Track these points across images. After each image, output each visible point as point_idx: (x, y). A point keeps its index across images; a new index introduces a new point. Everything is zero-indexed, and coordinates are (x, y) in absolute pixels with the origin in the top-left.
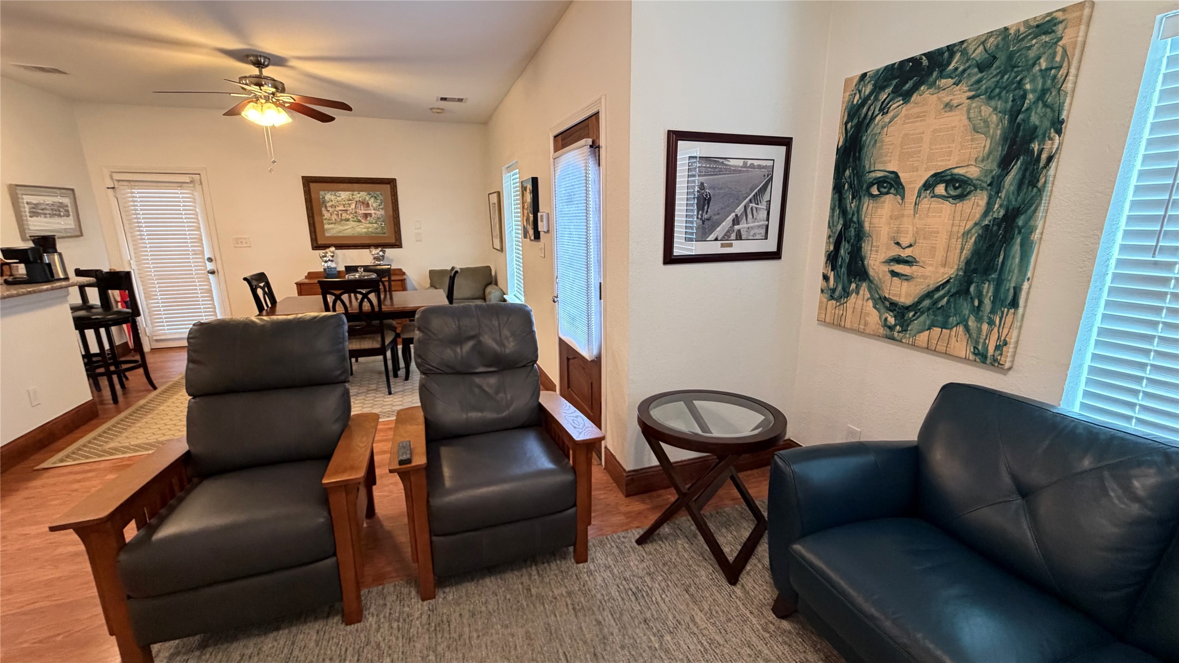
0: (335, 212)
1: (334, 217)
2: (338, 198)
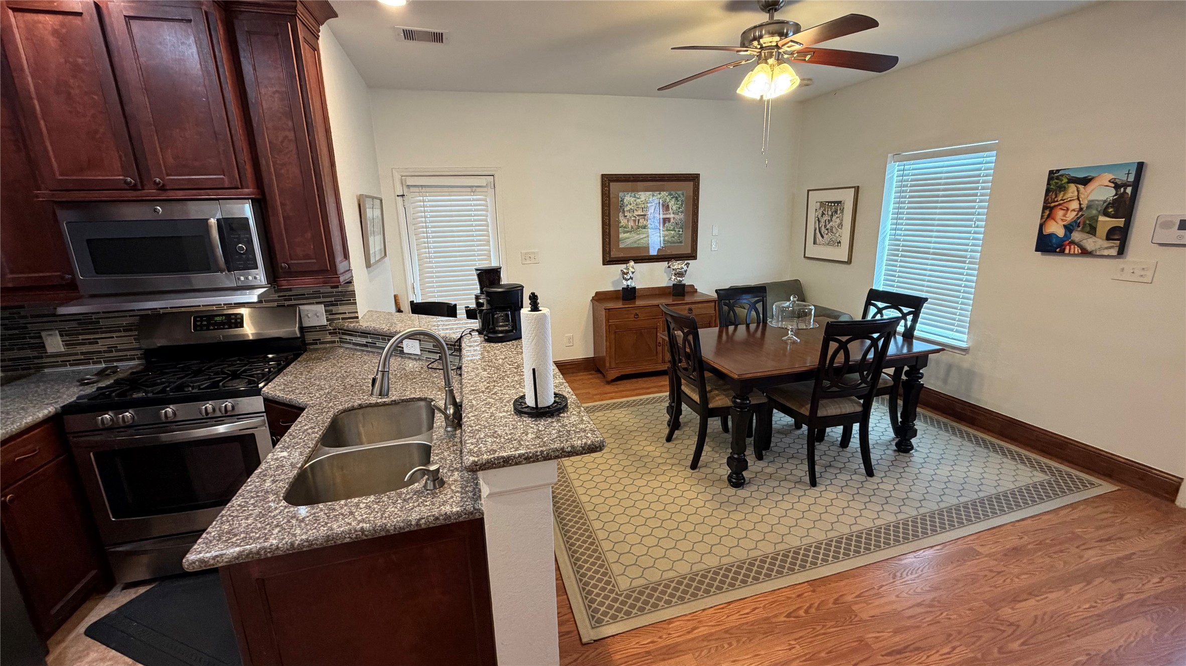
0: (633, 218)
1: (631, 224)
2: (638, 200)
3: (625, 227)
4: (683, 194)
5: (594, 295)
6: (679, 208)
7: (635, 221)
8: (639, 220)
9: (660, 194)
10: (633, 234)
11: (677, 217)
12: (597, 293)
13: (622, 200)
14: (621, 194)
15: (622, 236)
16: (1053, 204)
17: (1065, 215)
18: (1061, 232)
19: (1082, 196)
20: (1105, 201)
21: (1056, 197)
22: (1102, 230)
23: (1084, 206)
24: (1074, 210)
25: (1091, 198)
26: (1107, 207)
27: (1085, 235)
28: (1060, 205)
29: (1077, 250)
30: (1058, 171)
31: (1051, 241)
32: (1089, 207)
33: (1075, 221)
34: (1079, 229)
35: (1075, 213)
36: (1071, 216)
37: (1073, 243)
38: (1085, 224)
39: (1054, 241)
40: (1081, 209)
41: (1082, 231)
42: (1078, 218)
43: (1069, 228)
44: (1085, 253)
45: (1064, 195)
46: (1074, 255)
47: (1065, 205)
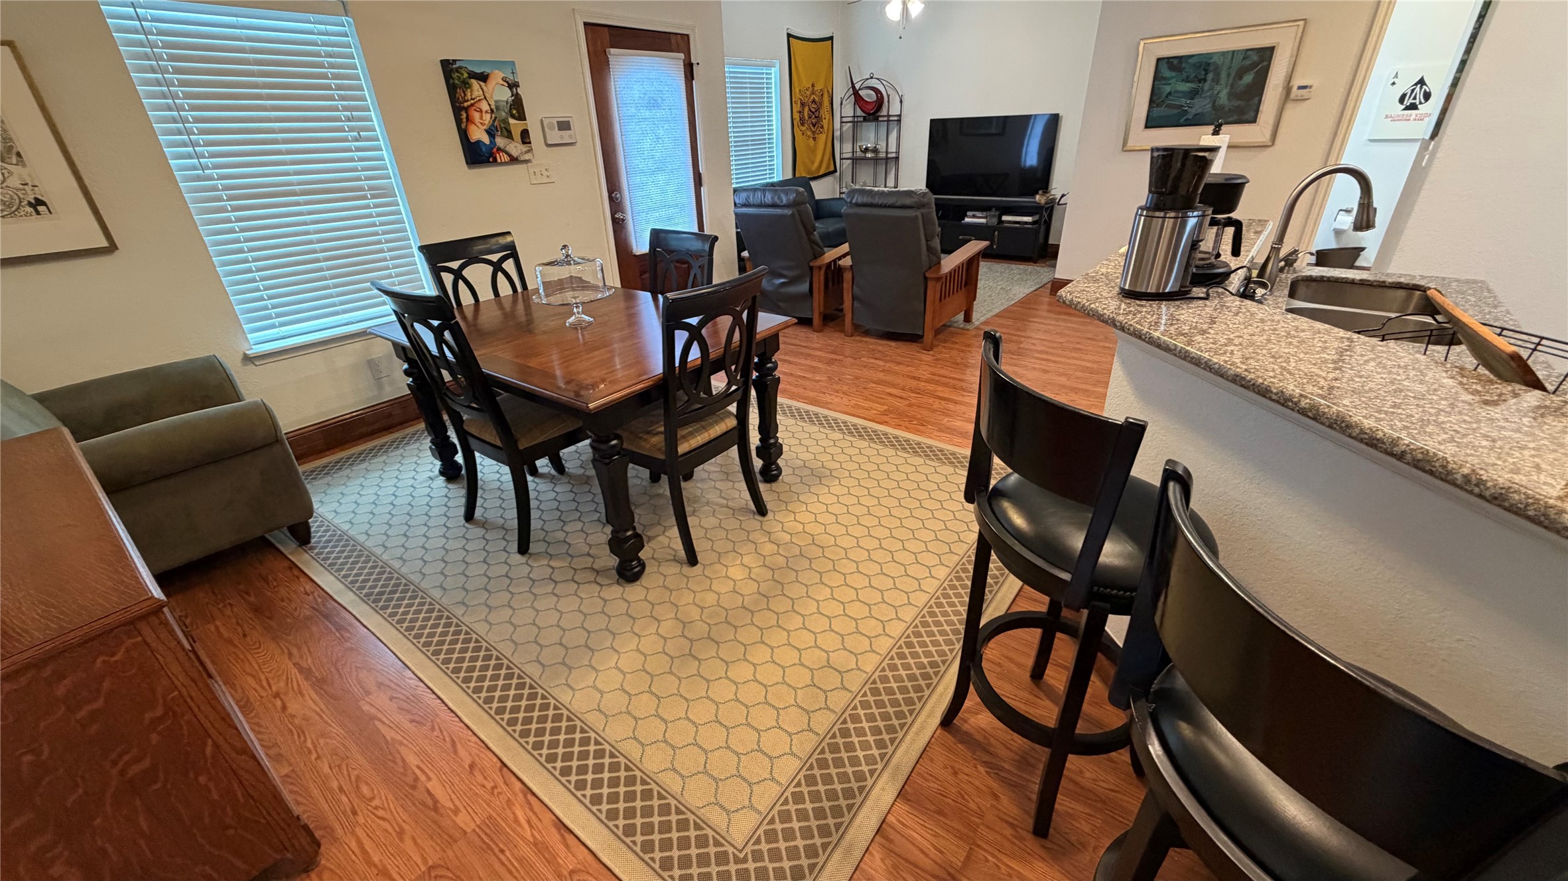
16: (466, 104)
17: (481, 118)
18: (486, 139)
19: (487, 96)
20: (507, 102)
21: (465, 95)
22: (516, 134)
23: (493, 107)
24: (486, 112)
25: (496, 98)
26: (511, 109)
27: (507, 141)
28: (472, 105)
29: (507, 158)
30: (455, 61)
31: (481, 150)
32: (497, 108)
33: (493, 125)
34: (499, 133)
35: (488, 116)
36: (487, 118)
37: (499, 150)
38: (501, 128)
39: (484, 149)
40: (492, 111)
41: (502, 135)
42: (494, 121)
43: (491, 133)
44: (514, 160)
45: (471, 92)
46: (505, 163)
47: (476, 105)
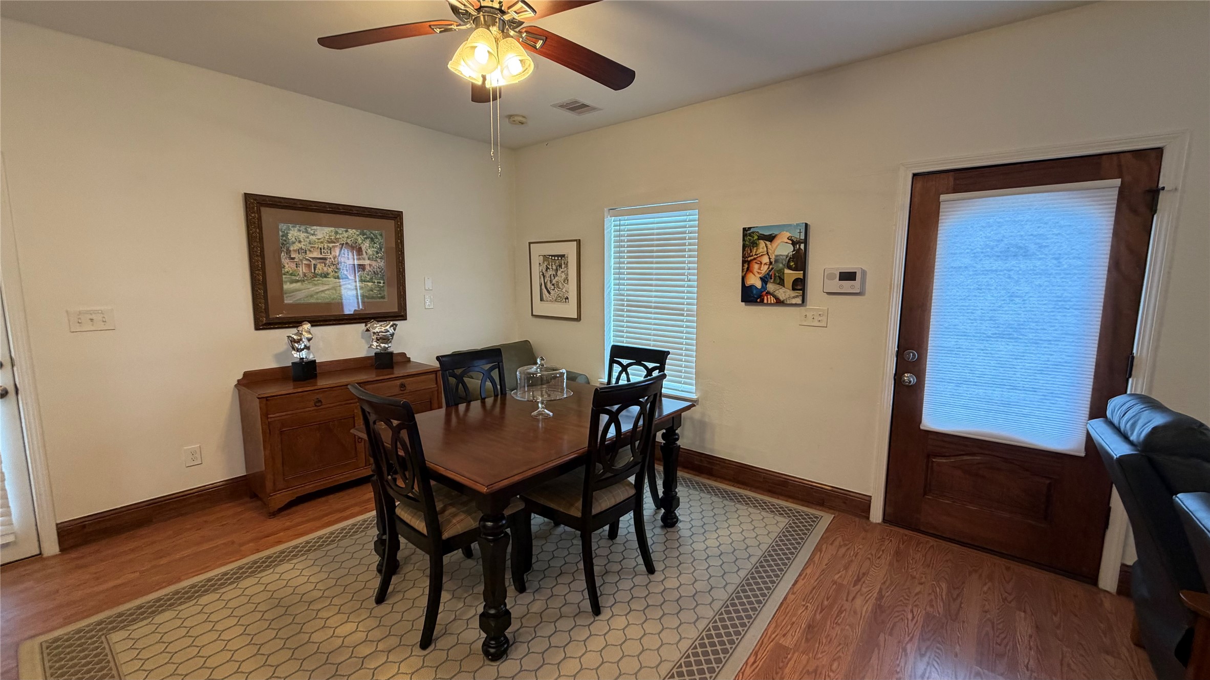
0: (305, 262)
2: (311, 237)
3: (291, 274)
4: (381, 235)
5: (240, 377)
6: (377, 253)
7: (309, 266)
8: (315, 266)
9: (347, 231)
10: (306, 285)
11: (374, 263)
12: (247, 375)
13: (286, 235)
14: (282, 226)
15: (286, 286)
16: (749, 259)
17: (760, 269)
18: (759, 284)
19: (770, 251)
20: (787, 256)
21: (751, 252)
22: (789, 282)
23: (772, 260)
24: (766, 264)
25: (777, 253)
26: (789, 261)
27: (777, 287)
28: (755, 259)
29: (773, 300)
30: (750, 228)
31: (752, 292)
32: (776, 261)
33: (768, 274)
34: (772, 281)
35: (766, 267)
36: (765, 269)
37: (768, 293)
39: (755, 292)
40: (771, 263)
42: (770, 271)
43: (764, 280)
44: (779, 302)
45: (757, 250)
46: (771, 304)
47: (759, 259)
